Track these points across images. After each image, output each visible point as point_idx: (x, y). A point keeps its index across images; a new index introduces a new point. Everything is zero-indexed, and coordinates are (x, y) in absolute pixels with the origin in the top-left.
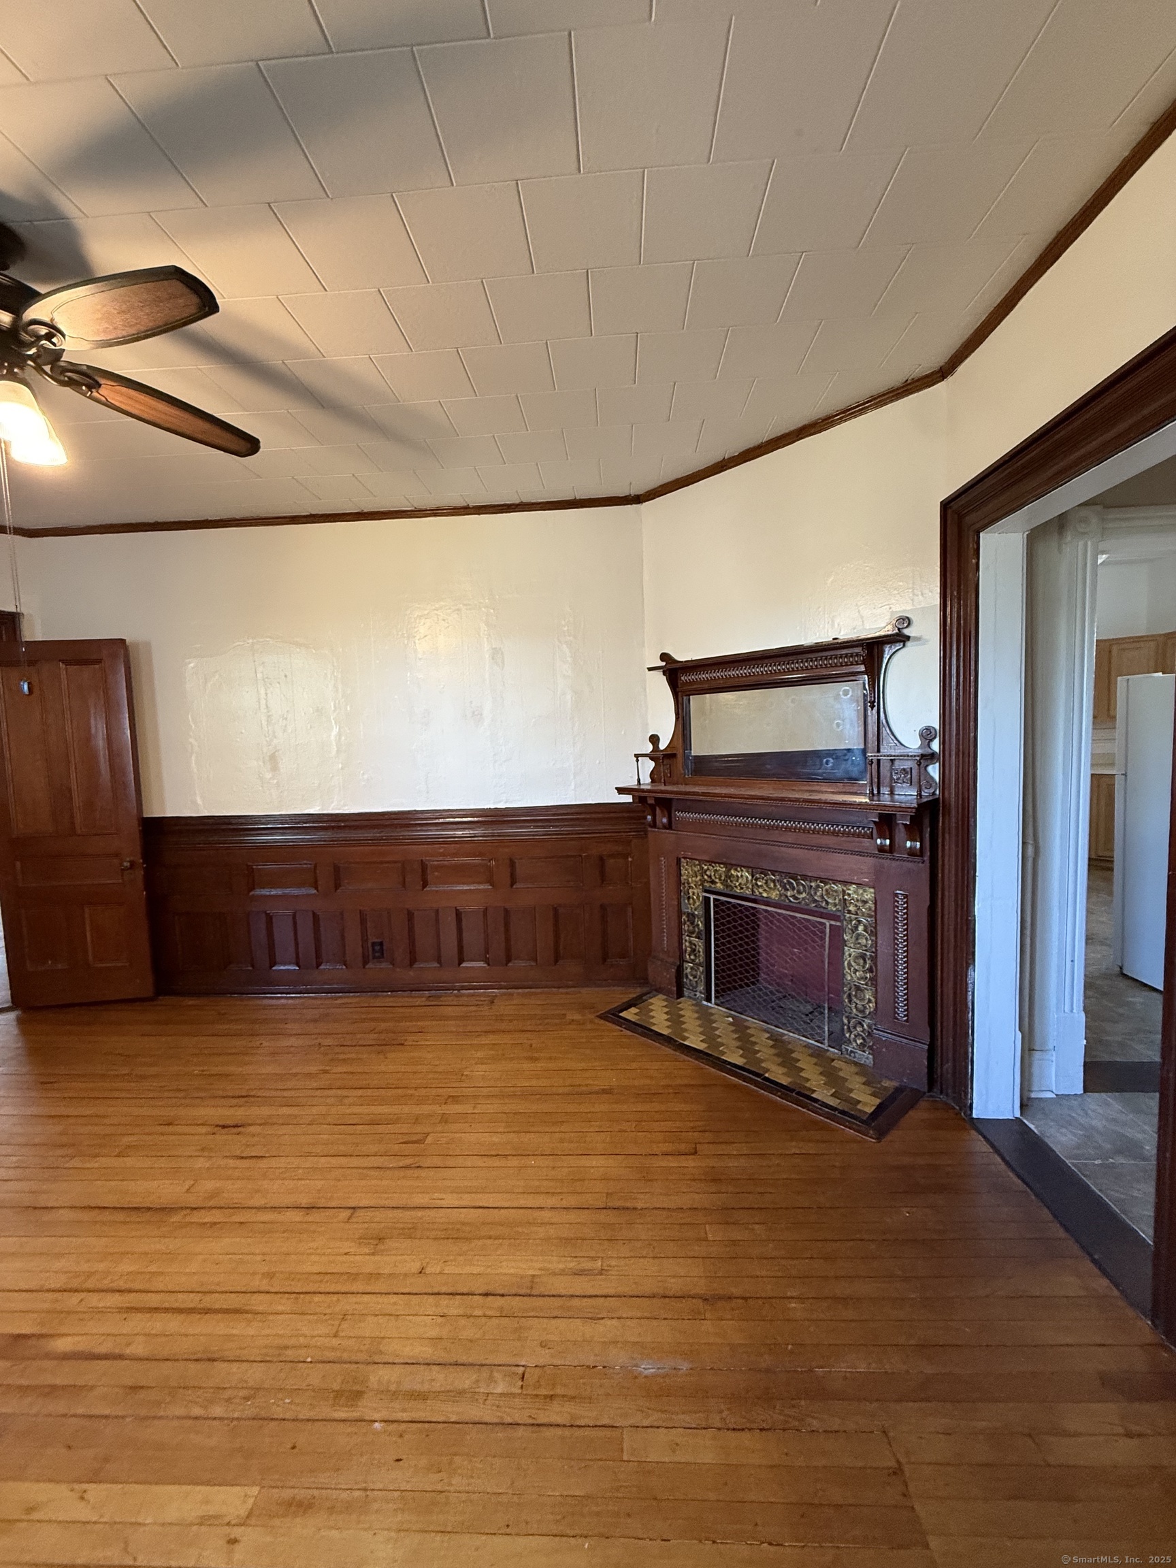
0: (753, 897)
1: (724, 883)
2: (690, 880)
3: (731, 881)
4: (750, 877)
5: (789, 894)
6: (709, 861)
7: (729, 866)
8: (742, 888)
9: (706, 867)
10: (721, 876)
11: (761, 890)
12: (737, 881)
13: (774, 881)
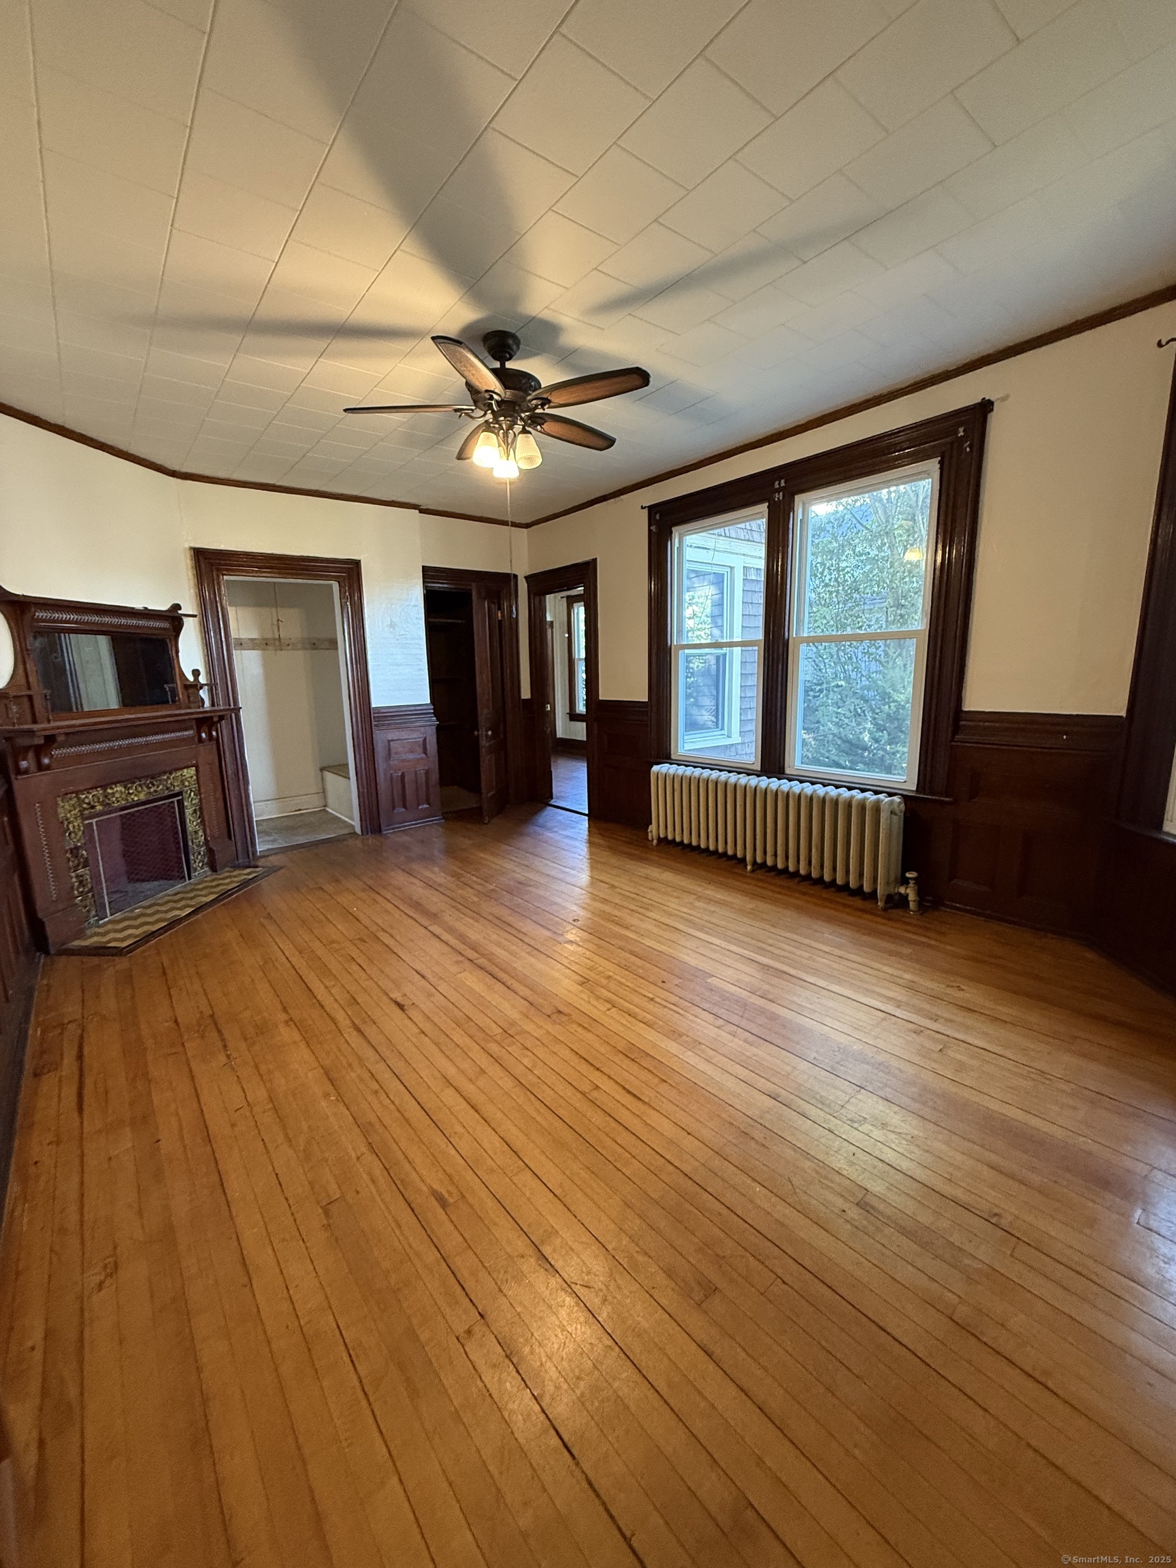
0: (129, 804)
1: (102, 803)
2: (69, 815)
3: (109, 800)
4: (123, 790)
5: (152, 790)
6: (86, 790)
7: (104, 787)
8: (118, 802)
9: (84, 796)
10: (99, 799)
11: (132, 797)
12: (113, 797)
13: (140, 785)
